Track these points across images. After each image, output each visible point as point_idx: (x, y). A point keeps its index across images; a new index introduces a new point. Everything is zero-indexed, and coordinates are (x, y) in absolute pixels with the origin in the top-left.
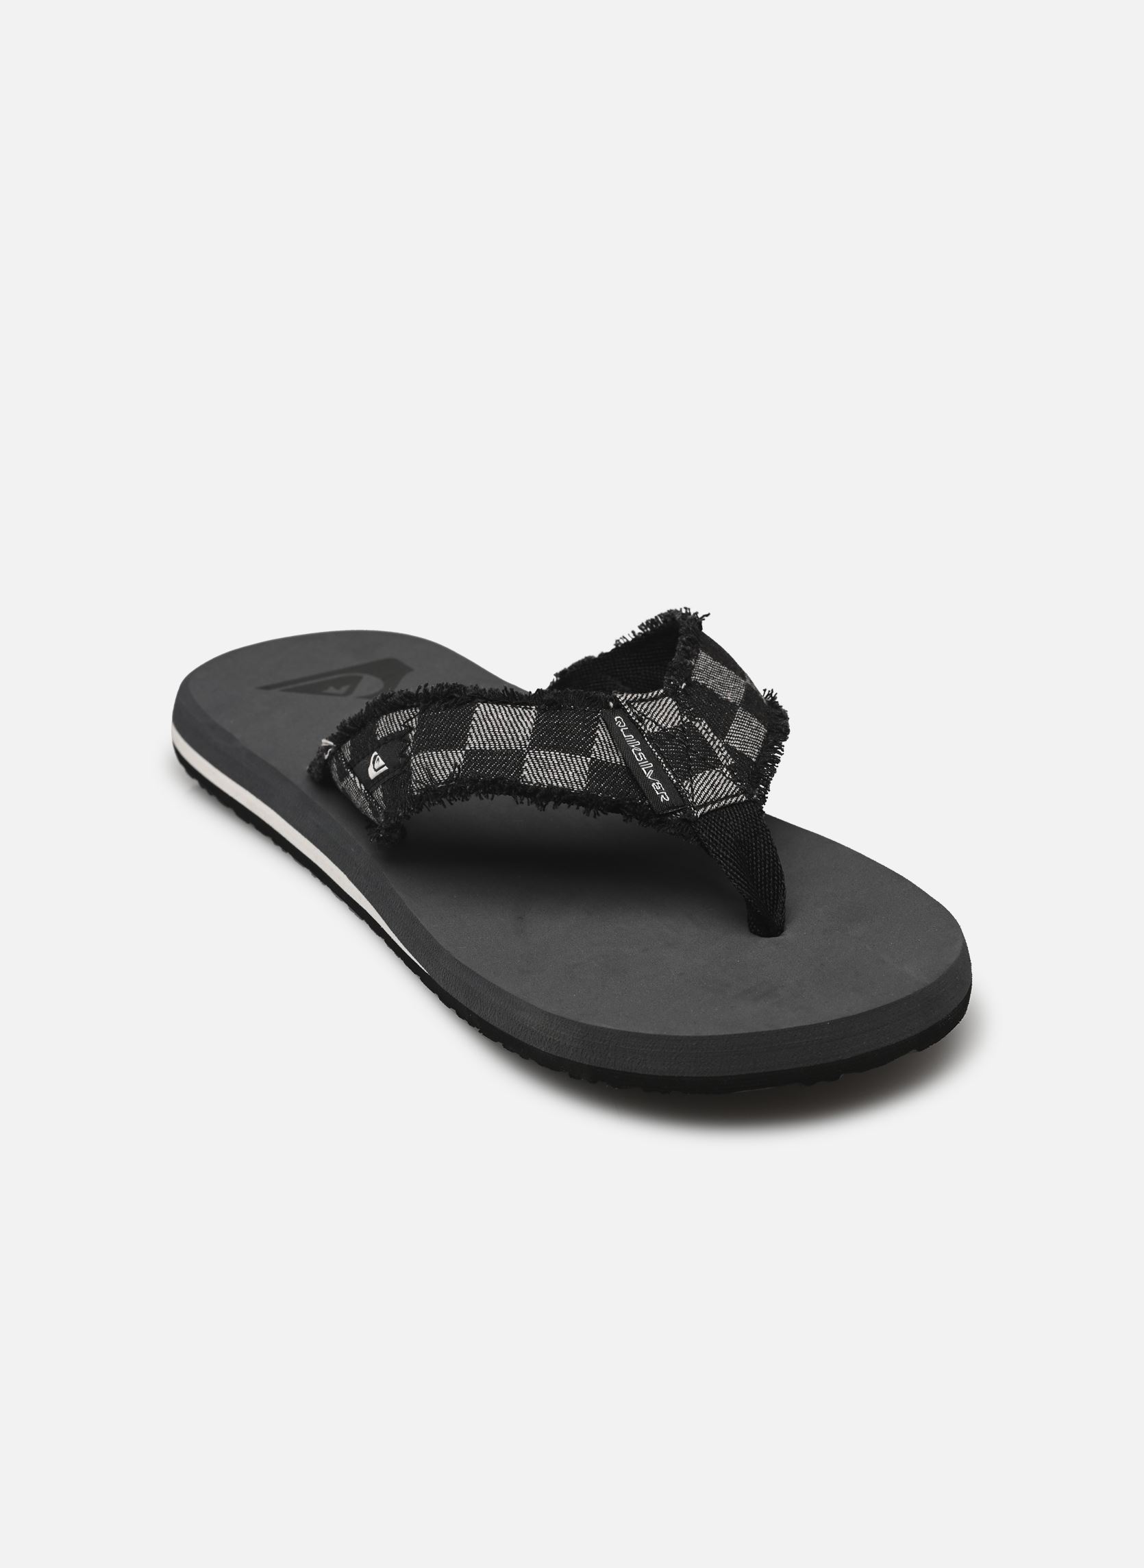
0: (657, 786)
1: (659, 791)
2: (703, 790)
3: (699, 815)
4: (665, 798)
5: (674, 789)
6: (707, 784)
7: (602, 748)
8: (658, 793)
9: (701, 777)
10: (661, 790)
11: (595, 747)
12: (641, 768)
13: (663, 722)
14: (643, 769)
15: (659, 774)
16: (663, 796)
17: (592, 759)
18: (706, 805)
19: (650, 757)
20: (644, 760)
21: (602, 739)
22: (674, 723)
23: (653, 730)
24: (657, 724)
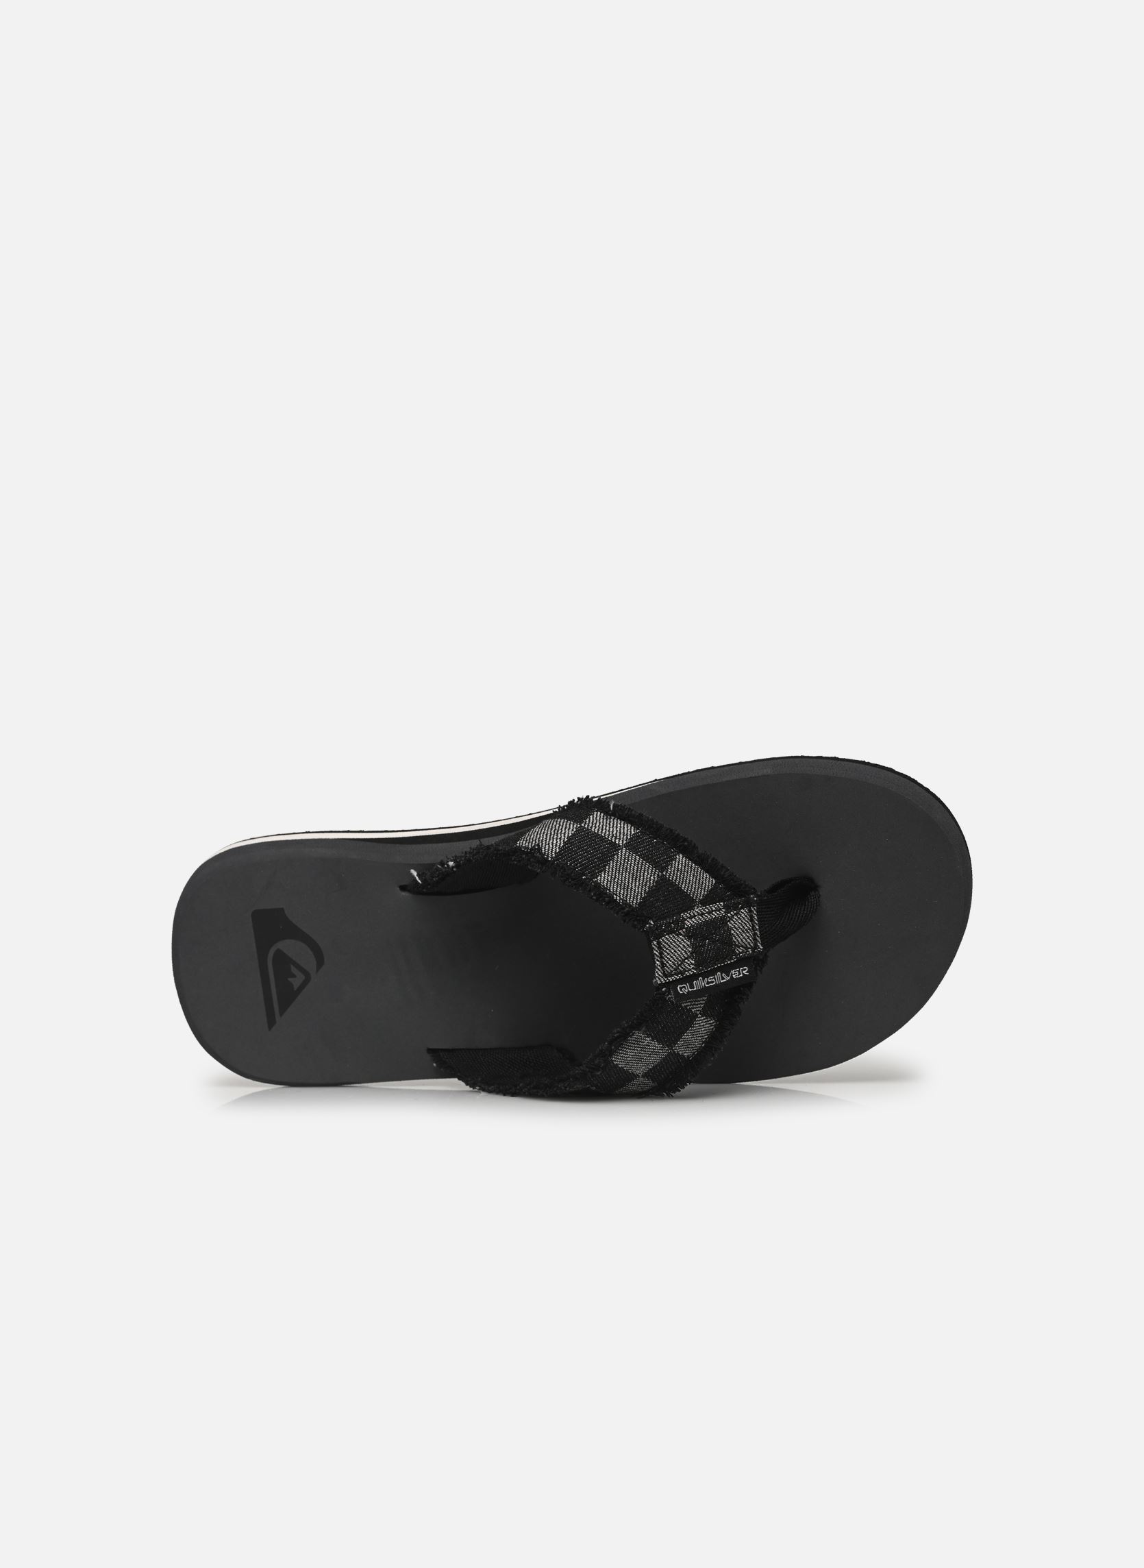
0: (735, 974)
1: (740, 974)
2: (746, 940)
3: (761, 947)
4: (745, 971)
5: (740, 963)
6: (742, 936)
7: (697, 1007)
8: (741, 975)
9: (736, 938)
10: (739, 971)
11: (693, 1010)
12: (721, 983)
13: (686, 953)
14: (722, 981)
15: (726, 970)
16: (744, 972)
17: (700, 1013)
18: (755, 939)
19: (713, 973)
20: (714, 978)
21: (689, 1004)
22: (688, 945)
23: (692, 964)
24: (686, 958)
